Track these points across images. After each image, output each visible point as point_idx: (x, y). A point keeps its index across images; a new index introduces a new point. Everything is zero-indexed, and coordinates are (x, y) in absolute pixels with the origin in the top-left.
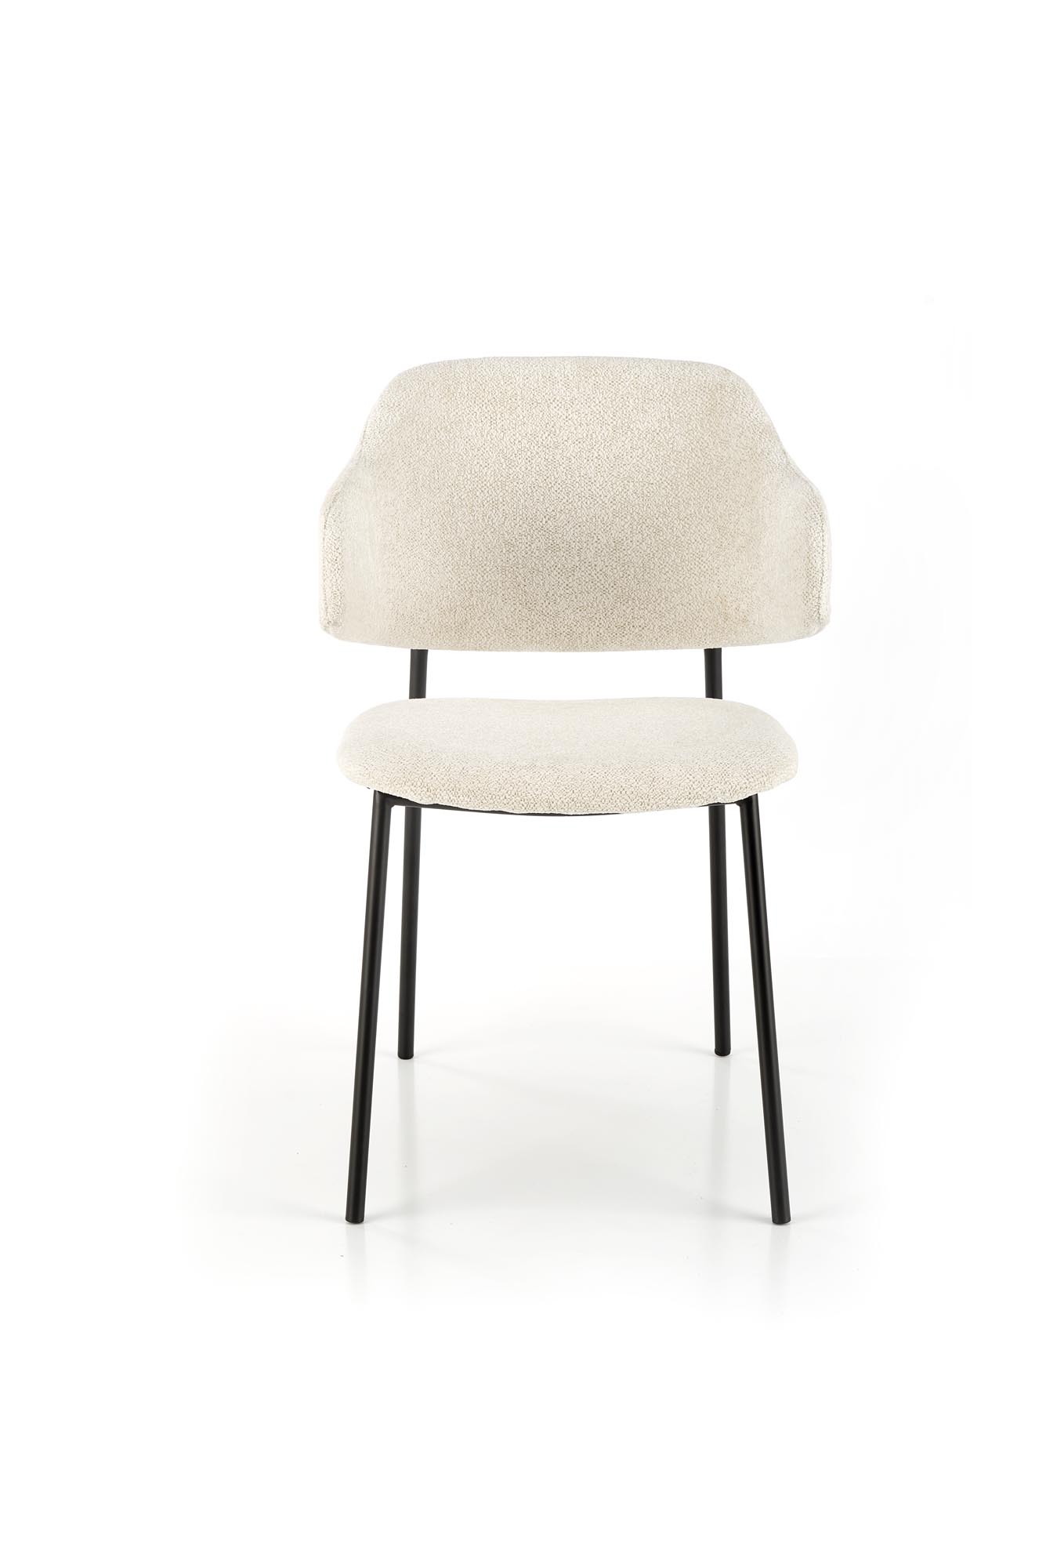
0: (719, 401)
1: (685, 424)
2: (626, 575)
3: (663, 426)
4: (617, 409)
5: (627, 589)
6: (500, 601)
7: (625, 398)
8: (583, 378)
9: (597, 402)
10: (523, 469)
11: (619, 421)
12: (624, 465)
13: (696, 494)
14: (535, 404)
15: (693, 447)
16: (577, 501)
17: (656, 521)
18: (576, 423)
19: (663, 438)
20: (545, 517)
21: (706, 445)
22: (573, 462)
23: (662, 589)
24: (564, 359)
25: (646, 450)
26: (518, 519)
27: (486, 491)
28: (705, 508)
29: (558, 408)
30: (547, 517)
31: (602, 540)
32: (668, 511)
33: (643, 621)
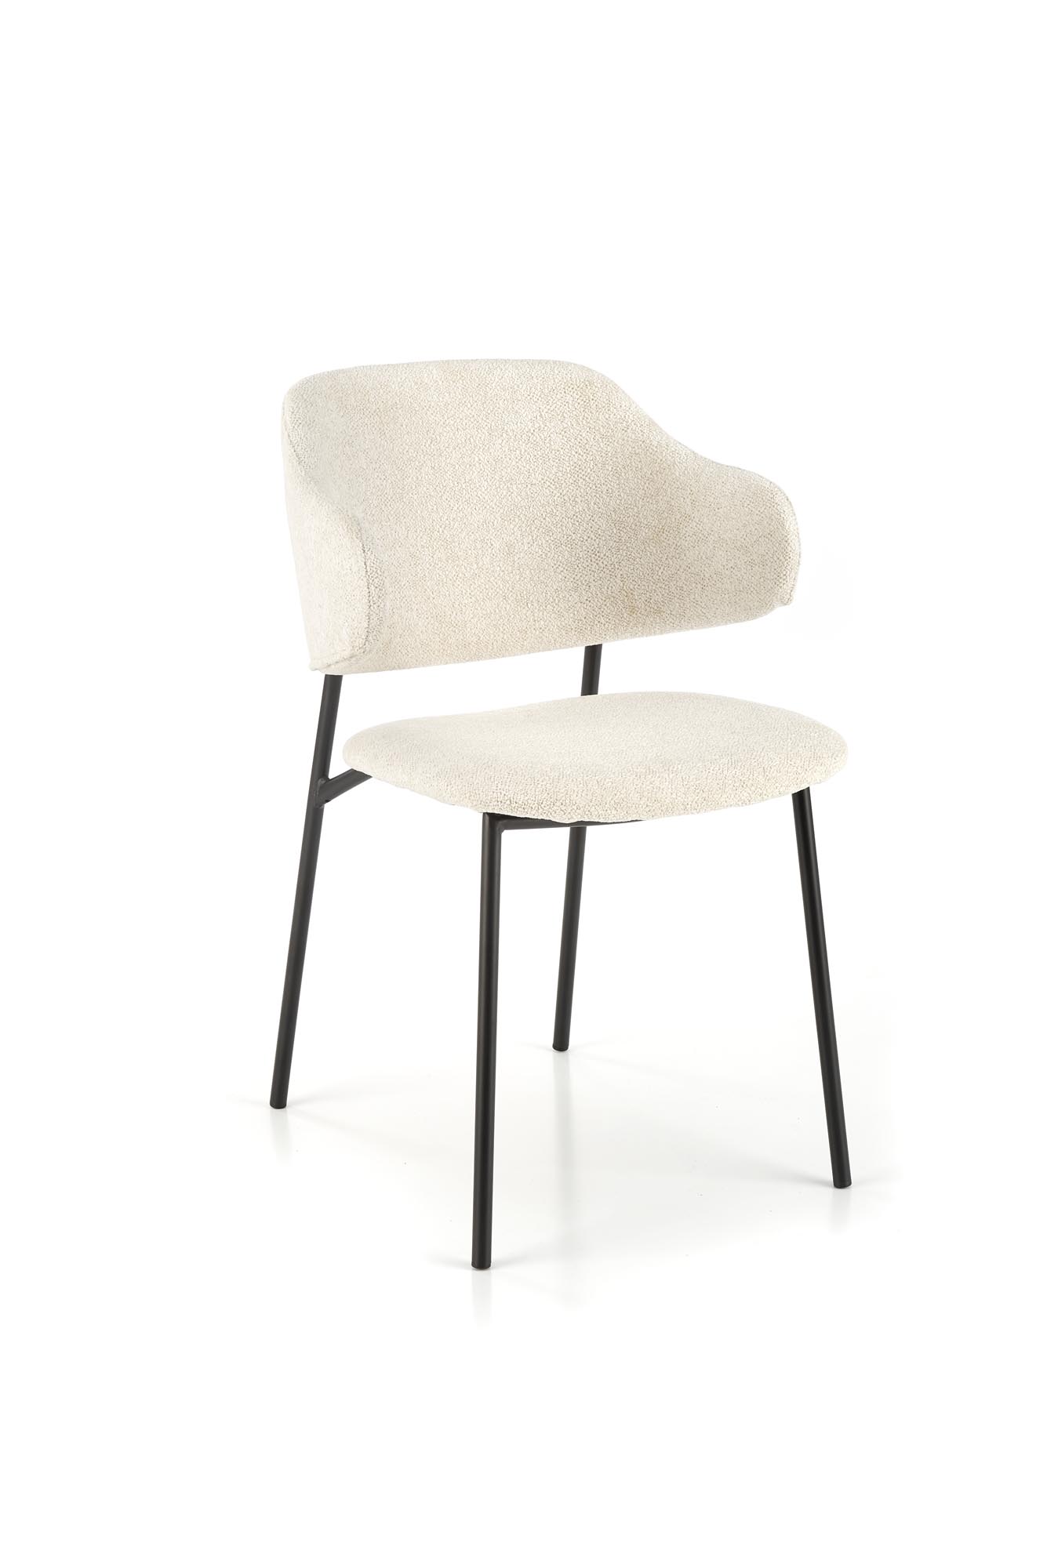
0: (592, 397)
1: (559, 423)
2: (522, 579)
3: (537, 425)
4: (489, 412)
5: (525, 593)
6: (415, 617)
7: (495, 400)
8: (451, 382)
9: (469, 406)
10: (415, 479)
11: (493, 424)
12: (505, 468)
13: (582, 491)
14: (414, 412)
15: (572, 444)
16: (466, 507)
17: (544, 521)
18: (453, 428)
19: (538, 437)
20: (441, 527)
21: (586, 442)
22: (457, 468)
23: (559, 589)
24: (427, 364)
25: (523, 451)
26: (418, 531)
27: (388, 505)
28: (595, 504)
29: (434, 414)
30: (443, 526)
31: (495, 545)
32: (555, 511)
33: (542, 623)
